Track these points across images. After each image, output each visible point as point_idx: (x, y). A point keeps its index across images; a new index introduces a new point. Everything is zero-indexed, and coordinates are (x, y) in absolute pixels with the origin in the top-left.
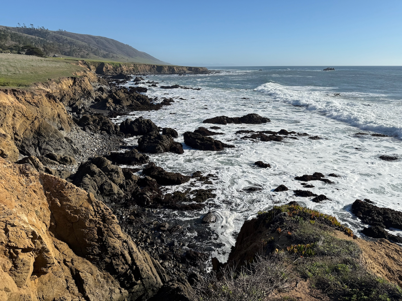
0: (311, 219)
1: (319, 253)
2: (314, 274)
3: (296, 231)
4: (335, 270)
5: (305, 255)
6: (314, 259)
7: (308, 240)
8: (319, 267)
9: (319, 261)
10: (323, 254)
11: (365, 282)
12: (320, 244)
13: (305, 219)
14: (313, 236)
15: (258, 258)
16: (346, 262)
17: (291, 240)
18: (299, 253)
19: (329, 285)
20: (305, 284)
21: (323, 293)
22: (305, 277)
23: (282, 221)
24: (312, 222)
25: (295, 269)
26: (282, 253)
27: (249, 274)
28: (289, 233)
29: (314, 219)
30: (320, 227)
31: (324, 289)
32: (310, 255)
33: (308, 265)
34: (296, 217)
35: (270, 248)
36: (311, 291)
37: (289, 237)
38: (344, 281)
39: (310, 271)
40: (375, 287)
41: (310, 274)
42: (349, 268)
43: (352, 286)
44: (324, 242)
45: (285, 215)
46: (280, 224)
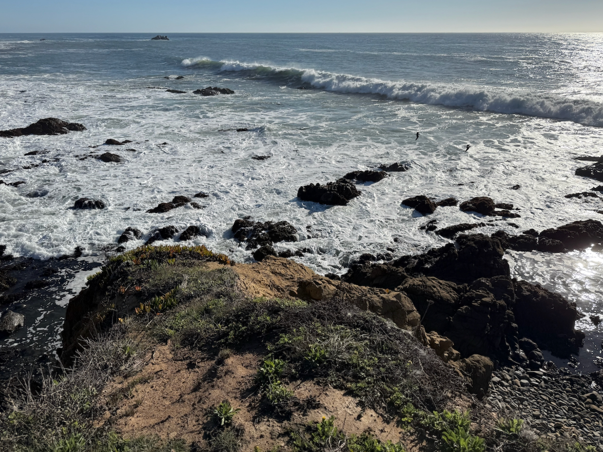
0: (169, 258)
1: (183, 299)
2: (177, 330)
3: (148, 282)
4: (207, 311)
5: (163, 310)
6: (178, 309)
7: (167, 287)
8: (183, 317)
9: (183, 310)
10: (189, 298)
11: (241, 310)
12: (184, 285)
13: (160, 261)
14: (173, 279)
15: (84, 344)
16: (218, 296)
17: (141, 297)
19: (198, 334)
20: (166, 348)
21: (192, 349)
22: (164, 339)
23: (124, 275)
24: (170, 261)
25: (150, 335)
26: (129, 320)
28: (138, 289)
29: (174, 256)
30: (184, 265)
32: (171, 306)
34: (145, 262)
36: (176, 354)
38: (218, 320)
39: (171, 328)
40: (253, 311)
41: (172, 332)
42: (222, 302)
43: (227, 322)
44: (189, 282)
45: (128, 265)
46: (123, 281)
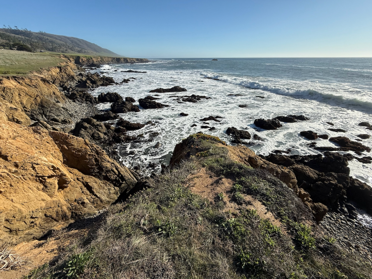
0: (207, 139)
1: (210, 155)
2: (208, 164)
3: (200, 146)
4: (217, 161)
5: (204, 156)
6: (208, 157)
7: (205, 149)
8: (210, 161)
9: (210, 158)
10: (212, 155)
11: (229, 164)
12: (211, 150)
13: (204, 140)
14: (208, 147)
15: (182, 161)
16: (222, 157)
17: (198, 150)
18: (202, 156)
19: (214, 168)
20: (204, 169)
21: (211, 172)
22: (204, 166)
23: (193, 142)
24: (207, 140)
25: (200, 163)
26: (194, 157)
27: (177, 169)
28: (197, 147)
29: (208, 139)
30: (211, 142)
31: (212, 170)
32: (206, 156)
33: (205, 161)
34: (200, 139)
35: (188, 155)
36: (207, 172)
37: (197, 149)
38: (221, 165)
39: (206, 163)
40: (233, 166)
41: (206, 165)
42: (223, 159)
43: (224, 167)
44: (212, 149)
45: (195, 139)
46: (193, 143)
